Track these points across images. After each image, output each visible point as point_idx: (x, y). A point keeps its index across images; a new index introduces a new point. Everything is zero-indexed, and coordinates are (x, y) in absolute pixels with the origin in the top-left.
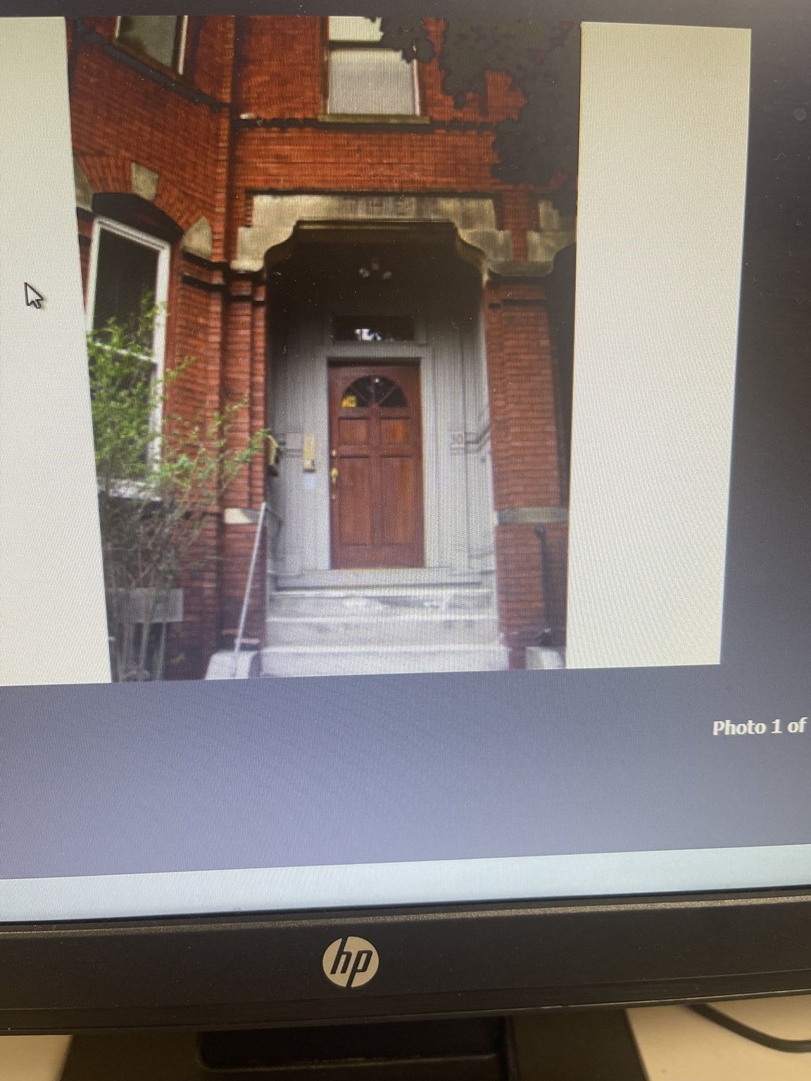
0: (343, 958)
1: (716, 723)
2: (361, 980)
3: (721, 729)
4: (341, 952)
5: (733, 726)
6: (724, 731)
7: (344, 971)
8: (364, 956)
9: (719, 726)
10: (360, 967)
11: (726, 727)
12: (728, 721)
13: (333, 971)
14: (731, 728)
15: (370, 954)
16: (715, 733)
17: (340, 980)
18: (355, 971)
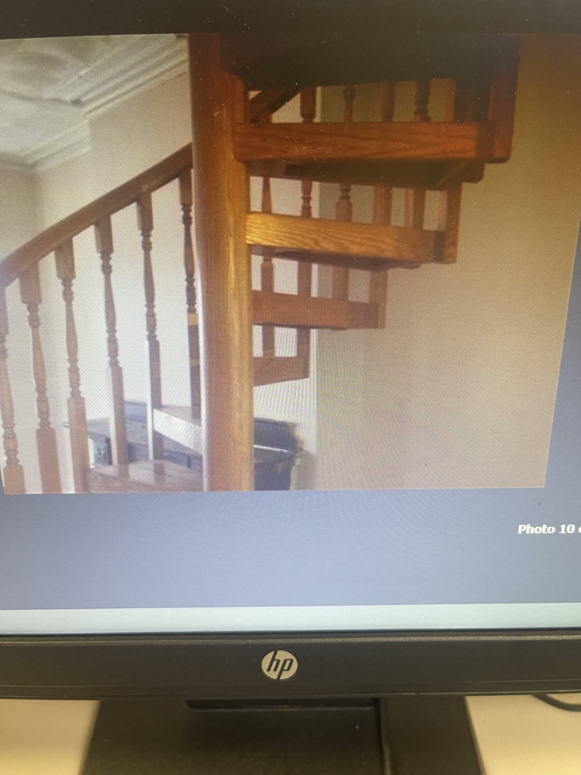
0: (275, 663)
1: (520, 526)
2: (286, 676)
3: (524, 530)
4: (273, 659)
5: (532, 528)
6: (525, 531)
7: (275, 670)
8: (288, 662)
9: (523, 528)
10: (286, 667)
11: (528, 529)
12: (529, 525)
13: (269, 670)
14: (530, 530)
15: (292, 661)
16: (520, 532)
17: (273, 675)
18: (282, 670)
